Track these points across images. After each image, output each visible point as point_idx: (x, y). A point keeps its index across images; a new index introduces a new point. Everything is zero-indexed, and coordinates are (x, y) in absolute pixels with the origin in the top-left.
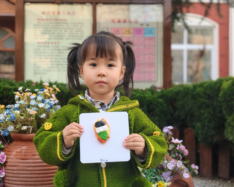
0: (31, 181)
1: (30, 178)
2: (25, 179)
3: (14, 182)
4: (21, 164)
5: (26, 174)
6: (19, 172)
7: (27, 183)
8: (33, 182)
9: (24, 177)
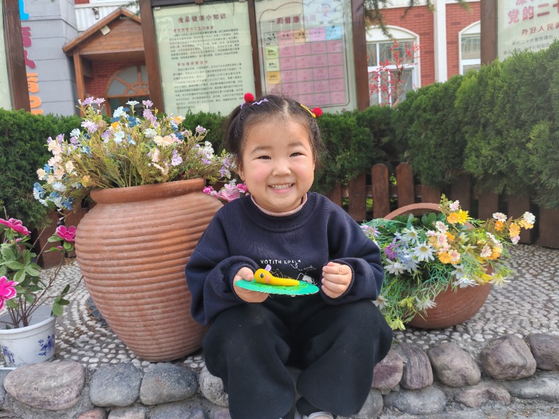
0: (129, 278)
1: (127, 272)
2: (118, 275)
3: (99, 282)
4: (106, 248)
5: (118, 265)
6: (106, 262)
7: (122, 282)
8: (134, 279)
9: (114, 272)
